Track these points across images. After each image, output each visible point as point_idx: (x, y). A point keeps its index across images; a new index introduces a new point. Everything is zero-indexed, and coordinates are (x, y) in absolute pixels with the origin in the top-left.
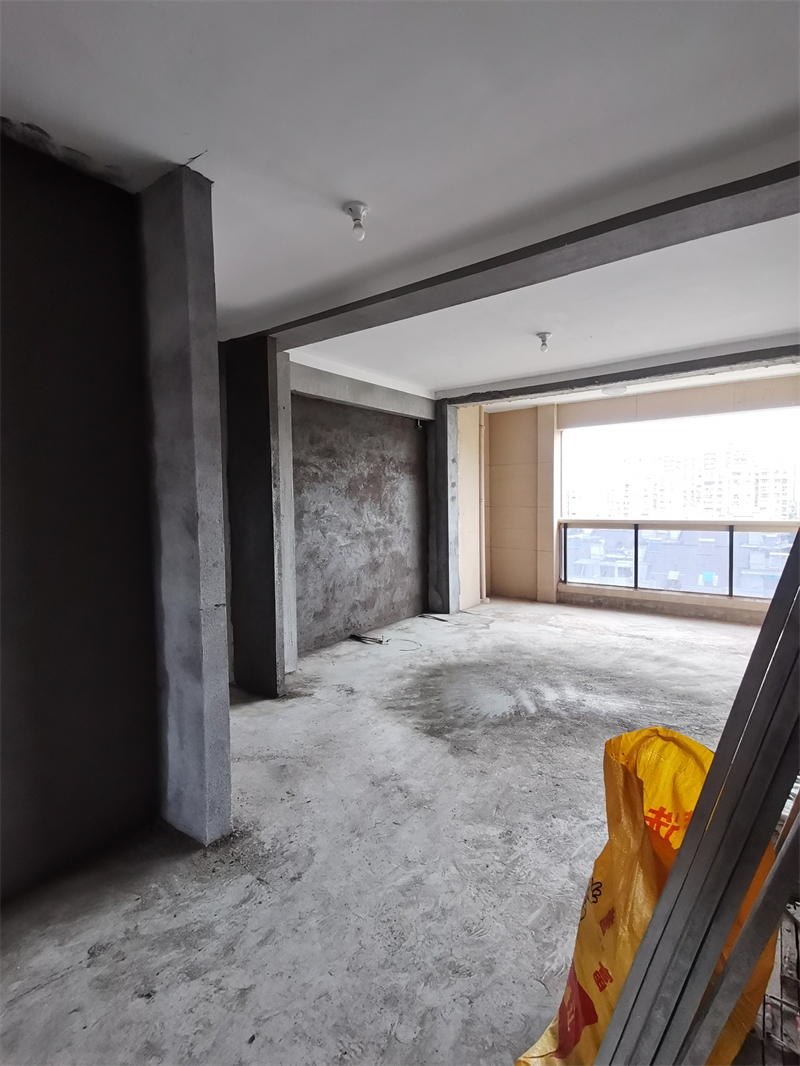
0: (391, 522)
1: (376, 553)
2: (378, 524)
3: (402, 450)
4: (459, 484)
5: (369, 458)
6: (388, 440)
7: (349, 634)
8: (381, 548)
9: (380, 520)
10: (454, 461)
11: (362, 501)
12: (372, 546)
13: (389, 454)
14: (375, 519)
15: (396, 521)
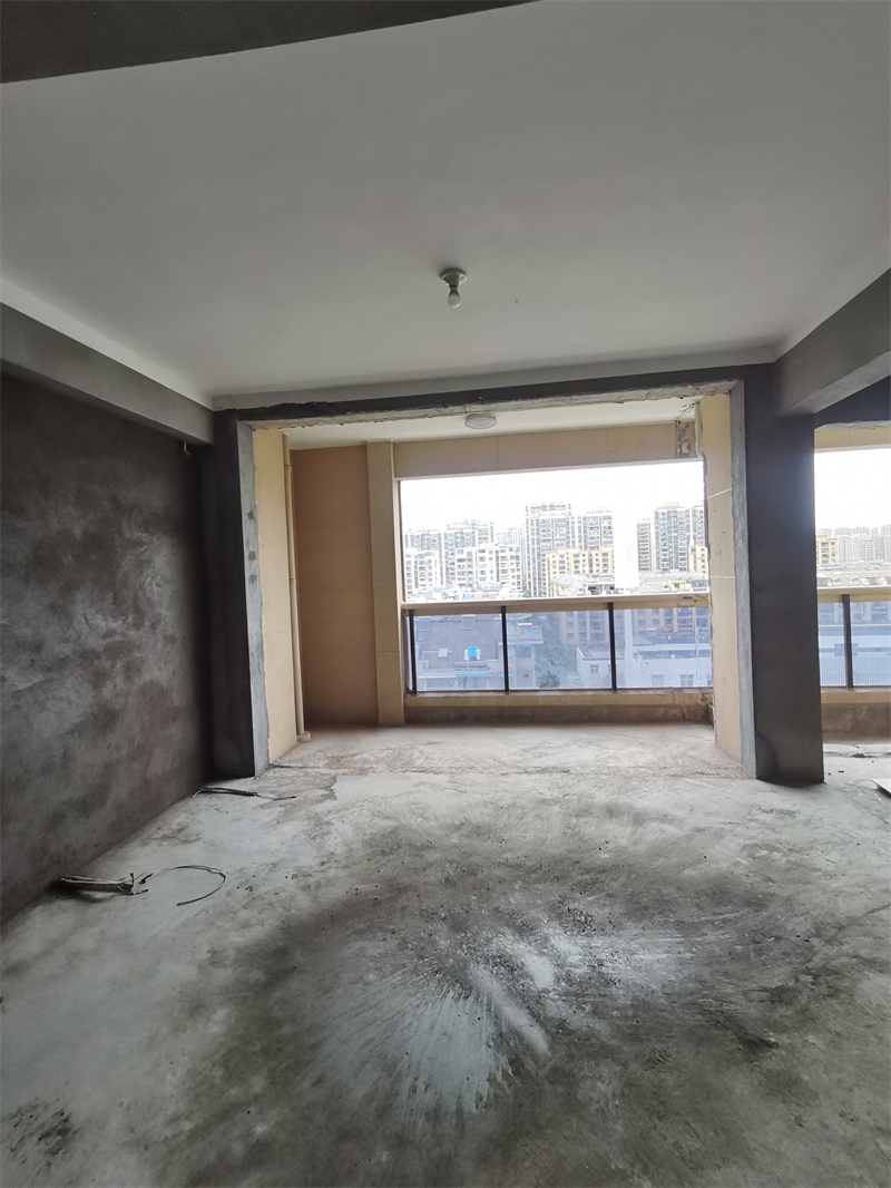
0: (138, 625)
1: (107, 691)
2: (110, 633)
3: (155, 493)
4: (261, 554)
5: (84, 499)
7: (46, 881)
8: (119, 681)
9: (117, 625)
10: (251, 515)
12: (99, 679)
13: (127, 495)
14: (102, 624)
15: (147, 623)
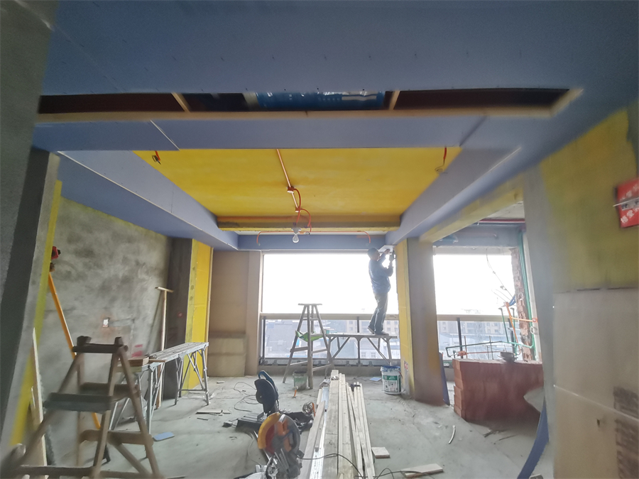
3: (154, 256)
4: (197, 287)
5: (125, 261)
6: (143, 247)
10: (194, 269)
11: (113, 300)
13: (142, 259)
